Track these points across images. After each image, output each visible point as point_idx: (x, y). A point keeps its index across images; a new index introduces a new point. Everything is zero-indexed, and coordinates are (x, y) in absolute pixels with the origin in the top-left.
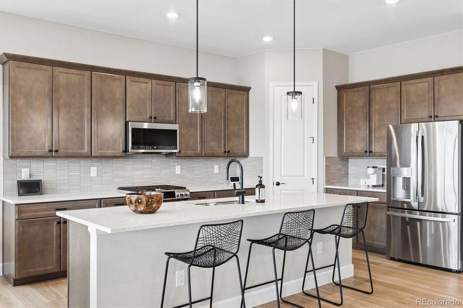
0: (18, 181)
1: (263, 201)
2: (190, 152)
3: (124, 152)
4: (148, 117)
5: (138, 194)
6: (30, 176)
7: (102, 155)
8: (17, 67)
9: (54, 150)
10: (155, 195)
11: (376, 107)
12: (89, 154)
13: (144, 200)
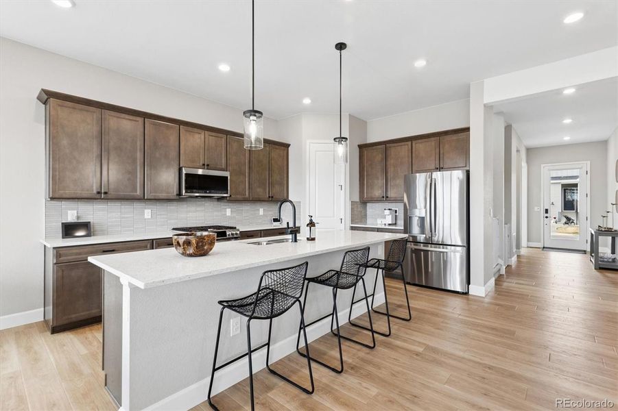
0: (62, 223)
1: (313, 239)
2: (239, 197)
3: (177, 195)
4: (201, 163)
5: (187, 235)
6: (78, 218)
7: (156, 198)
8: (59, 105)
9: (103, 191)
10: (207, 236)
11: (391, 162)
12: (142, 196)
13: (194, 242)
